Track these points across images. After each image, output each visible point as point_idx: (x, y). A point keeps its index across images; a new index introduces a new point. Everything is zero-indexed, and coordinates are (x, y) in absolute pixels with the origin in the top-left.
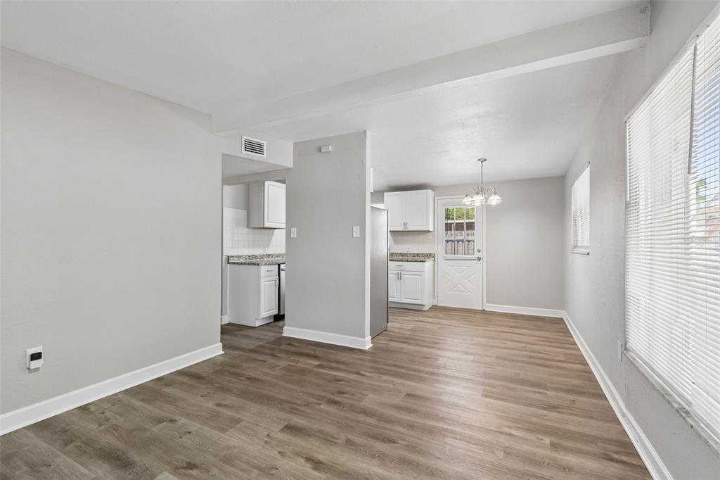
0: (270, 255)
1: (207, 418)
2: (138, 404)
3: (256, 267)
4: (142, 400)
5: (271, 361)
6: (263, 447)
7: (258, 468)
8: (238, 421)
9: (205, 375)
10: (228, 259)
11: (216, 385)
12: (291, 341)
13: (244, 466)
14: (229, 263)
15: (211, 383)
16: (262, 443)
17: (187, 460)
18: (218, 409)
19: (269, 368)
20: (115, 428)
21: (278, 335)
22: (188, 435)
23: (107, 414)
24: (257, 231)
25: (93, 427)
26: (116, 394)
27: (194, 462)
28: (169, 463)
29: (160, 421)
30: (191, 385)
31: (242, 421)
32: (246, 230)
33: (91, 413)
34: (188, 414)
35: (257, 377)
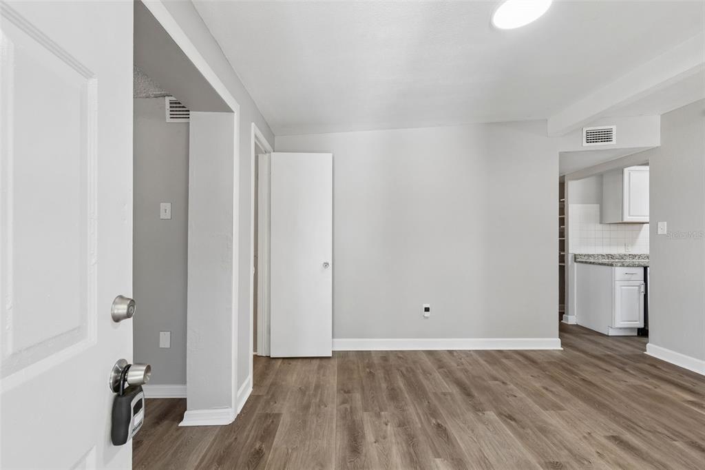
0: (635, 256)
1: (532, 394)
2: (482, 362)
3: (609, 268)
4: (485, 361)
5: (617, 373)
6: (580, 439)
7: (570, 451)
8: (560, 408)
9: (539, 361)
10: (575, 258)
11: (547, 373)
12: (655, 362)
13: (556, 442)
14: (575, 261)
15: (543, 369)
16: (581, 436)
17: (510, 413)
18: (544, 391)
19: (613, 379)
20: (467, 371)
21: (639, 352)
22: (514, 398)
23: (463, 360)
24: (613, 227)
25: (454, 364)
26: (470, 351)
27: (514, 417)
28: (496, 408)
29: (496, 379)
30: (524, 365)
31: (564, 410)
32: (600, 227)
33: (454, 356)
34: (517, 384)
35: (593, 381)
